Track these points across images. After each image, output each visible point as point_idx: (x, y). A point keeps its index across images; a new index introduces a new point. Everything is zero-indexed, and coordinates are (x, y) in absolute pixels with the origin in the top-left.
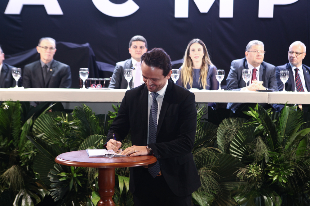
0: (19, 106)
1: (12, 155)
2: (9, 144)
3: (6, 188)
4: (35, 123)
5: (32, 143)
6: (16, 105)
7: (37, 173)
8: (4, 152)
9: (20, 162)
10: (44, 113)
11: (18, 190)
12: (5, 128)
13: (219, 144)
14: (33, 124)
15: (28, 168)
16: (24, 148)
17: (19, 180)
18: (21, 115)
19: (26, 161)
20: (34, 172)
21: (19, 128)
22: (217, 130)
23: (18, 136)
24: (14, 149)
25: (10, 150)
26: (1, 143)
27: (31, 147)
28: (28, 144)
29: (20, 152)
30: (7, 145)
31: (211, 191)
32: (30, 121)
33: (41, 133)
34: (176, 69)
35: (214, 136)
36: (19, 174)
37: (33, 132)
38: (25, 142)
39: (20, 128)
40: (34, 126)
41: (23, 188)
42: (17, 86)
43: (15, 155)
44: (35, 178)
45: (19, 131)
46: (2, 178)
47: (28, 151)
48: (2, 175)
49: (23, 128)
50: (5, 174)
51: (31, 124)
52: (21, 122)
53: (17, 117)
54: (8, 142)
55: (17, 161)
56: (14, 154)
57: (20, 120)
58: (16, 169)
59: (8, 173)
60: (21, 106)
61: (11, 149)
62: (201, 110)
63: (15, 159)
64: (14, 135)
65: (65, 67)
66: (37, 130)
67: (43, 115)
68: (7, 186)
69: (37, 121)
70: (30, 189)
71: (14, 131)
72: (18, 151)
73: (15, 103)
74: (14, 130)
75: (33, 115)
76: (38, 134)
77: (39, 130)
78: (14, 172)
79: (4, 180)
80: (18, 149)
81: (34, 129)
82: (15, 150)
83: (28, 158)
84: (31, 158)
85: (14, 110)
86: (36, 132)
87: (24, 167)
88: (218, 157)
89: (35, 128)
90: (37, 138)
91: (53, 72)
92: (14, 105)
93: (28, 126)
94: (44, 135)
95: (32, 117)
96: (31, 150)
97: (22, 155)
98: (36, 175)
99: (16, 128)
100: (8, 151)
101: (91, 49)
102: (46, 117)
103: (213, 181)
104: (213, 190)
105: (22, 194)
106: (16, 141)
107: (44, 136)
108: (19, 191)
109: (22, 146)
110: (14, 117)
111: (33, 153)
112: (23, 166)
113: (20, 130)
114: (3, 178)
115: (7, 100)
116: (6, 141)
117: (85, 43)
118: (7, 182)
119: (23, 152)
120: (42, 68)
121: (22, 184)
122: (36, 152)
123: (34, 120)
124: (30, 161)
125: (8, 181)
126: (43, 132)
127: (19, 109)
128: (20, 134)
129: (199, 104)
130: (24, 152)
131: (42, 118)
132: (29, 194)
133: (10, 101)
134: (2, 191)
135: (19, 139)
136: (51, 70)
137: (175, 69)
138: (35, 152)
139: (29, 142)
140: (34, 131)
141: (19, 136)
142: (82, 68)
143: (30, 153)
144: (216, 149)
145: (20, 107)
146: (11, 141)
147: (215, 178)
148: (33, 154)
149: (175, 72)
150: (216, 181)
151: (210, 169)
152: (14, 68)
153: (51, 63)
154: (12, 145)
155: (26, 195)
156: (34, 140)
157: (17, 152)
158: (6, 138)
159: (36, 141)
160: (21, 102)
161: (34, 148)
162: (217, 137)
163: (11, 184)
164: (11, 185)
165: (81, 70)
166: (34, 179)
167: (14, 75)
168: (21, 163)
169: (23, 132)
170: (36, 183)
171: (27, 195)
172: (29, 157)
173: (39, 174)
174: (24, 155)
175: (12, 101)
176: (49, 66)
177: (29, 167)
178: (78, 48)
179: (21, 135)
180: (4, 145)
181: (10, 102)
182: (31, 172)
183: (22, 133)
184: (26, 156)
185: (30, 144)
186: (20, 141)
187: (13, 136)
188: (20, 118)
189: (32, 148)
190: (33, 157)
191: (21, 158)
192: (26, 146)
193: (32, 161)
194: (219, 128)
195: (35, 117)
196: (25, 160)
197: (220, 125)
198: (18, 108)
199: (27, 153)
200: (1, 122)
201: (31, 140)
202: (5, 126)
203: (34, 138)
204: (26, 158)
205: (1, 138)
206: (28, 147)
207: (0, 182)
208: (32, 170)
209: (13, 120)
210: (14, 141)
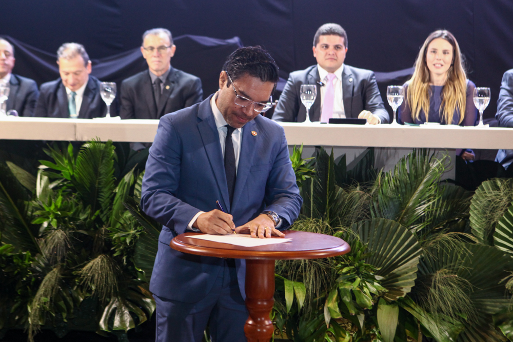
0: (111, 150)
1: (98, 237)
2: (93, 218)
3: (88, 295)
4: (138, 182)
5: (132, 216)
6: (106, 148)
7: (140, 270)
8: (86, 230)
9: (112, 249)
11: (108, 299)
12: (88, 189)
13: (473, 227)
14: (135, 182)
15: (125, 261)
16: (118, 225)
17: (109, 282)
18: (114, 166)
19: (121, 248)
20: (136, 268)
21: (111, 189)
23: (109, 204)
24: (102, 227)
25: (96, 229)
26: (80, 215)
27: (130, 224)
28: (125, 217)
29: (111, 232)
30: (90, 218)
31: (457, 313)
32: (130, 178)
34: (397, 85)
35: (464, 211)
36: (110, 270)
37: (134, 197)
38: (120, 215)
39: (113, 190)
40: (136, 186)
41: (116, 295)
43: (103, 237)
44: (136, 278)
45: (111, 195)
46: (80, 276)
47: (126, 231)
48: (80, 270)
49: (117, 190)
50: (85, 268)
51: (132, 182)
52: (115, 179)
53: (107, 170)
54: (92, 214)
55: (107, 248)
56: (102, 234)
57: (113, 174)
58: (104, 262)
59: (91, 268)
60: (115, 150)
61: (97, 226)
62: (440, 162)
63: (104, 244)
64: (103, 202)
65: (191, 81)
68: (90, 291)
70: (129, 298)
71: (102, 194)
72: (108, 229)
73: (104, 145)
74: (102, 192)
75: (136, 166)
78: (101, 266)
79: (85, 279)
80: (109, 226)
82: (103, 229)
83: (126, 243)
84: (131, 243)
85: (103, 158)
87: (119, 260)
88: (471, 251)
89: (137, 190)
91: (172, 90)
92: (102, 148)
93: (126, 186)
95: (134, 169)
96: (130, 229)
97: (115, 236)
98: (139, 273)
99: (105, 190)
100: (92, 229)
103: (461, 296)
104: (460, 311)
105: (114, 306)
106: (105, 213)
108: (110, 300)
109: (117, 222)
110: (102, 170)
111: (134, 234)
112: (117, 256)
113: (113, 193)
114: (82, 276)
115: (91, 140)
116: (89, 211)
117: (231, 37)
118: (89, 283)
119: (117, 232)
120: (152, 84)
121: (115, 288)
122: (139, 233)
123: (136, 174)
124: (129, 248)
125: (91, 282)
127: (111, 155)
128: (113, 199)
129: (436, 152)
130: (118, 232)
132: (127, 306)
133: (96, 140)
134: (81, 299)
135: (111, 209)
136: (168, 87)
137: (395, 86)
138: (138, 231)
139: (128, 214)
140: (136, 194)
141: (111, 204)
143: (129, 234)
144: (468, 235)
145: (113, 152)
146: (98, 212)
147: (466, 291)
148: (134, 237)
149: (396, 91)
150: (466, 296)
152: (104, 84)
153: (167, 74)
154: (98, 220)
155: (121, 308)
156: (136, 211)
157: (106, 231)
158: (88, 207)
159: (140, 212)
160: (115, 144)
161: (136, 226)
162: (470, 213)
163: (97, 287)
164: (96, 290)
166: (135, 280)
168: (114, 252)
169: (117, 196)
170: (139, 287)
171: (123, 308)
172: (128, 241)
173: (144, 271)
174: (119, 238)
175: (99, 140)
176: (164, 81)
177: (127, 259)
178: (220, 46)
179: (115, 202)
180: (85, 219)
181: (95, 142)
182: (130, 267)
183: (116, 199)
184: (122, 239)
185: (129, 219)
186: (112, 213)
187: (100, 202)
188: (113, 172)
189: (132, 226)
190: (133, 241)
191: (113, 243)
192: (122, 221)
193: (132, 248)
194: (474, 197)
195: (139, 170)
196: (120, 246)
197: (476, 192)
198: (109, 153)
199: (124, 234)
200: (81, 179)
201: (132, 212)
202: (87, 185)
203: (136, 208)
204: (121, 243)
205: (80, 206)
206: (126, 223)
207: (78, 284)
208: (132, 265)
209: (100, 175)
210: (102, 212)
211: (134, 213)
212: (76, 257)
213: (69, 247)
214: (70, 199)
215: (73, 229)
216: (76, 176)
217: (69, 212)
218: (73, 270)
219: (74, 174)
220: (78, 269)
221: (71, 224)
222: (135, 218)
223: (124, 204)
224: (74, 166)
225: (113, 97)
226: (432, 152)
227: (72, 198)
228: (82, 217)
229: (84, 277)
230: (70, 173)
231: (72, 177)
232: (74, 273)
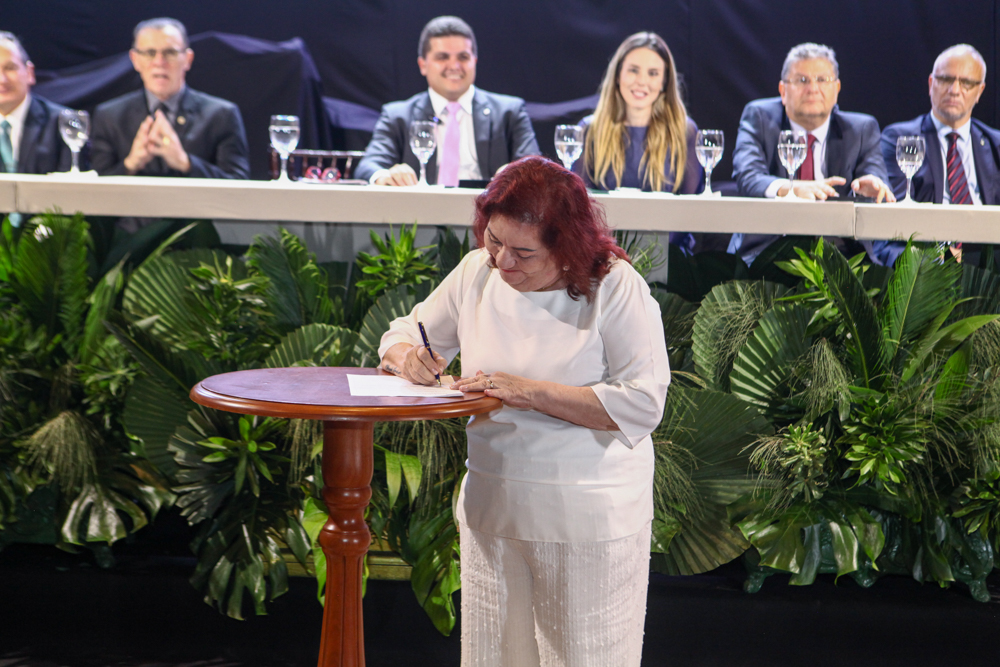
0: (81, 229)
1: (59, 381)
2: (50, 348)
3: (41, 482)
4: (131, 285)
5: (120, 345)
6: (73, 225)
7: (135, 438)
8: (38, 369)
9: (85, 401)
10: (158, 252)
11: (77, 489)
12: (40, 297)
13: (698, 362)
14: (125, 285)
15: (107, 422)
16: (95, 361)
17: (80, 458)
18: (87, 258)
19: (101, 400)
20: (128, 435)
21: (82, 298)
22: (692, 318)
23: (77, 324)
24: (66, 363)
25: (55, 366)
26: (27, 342)
27: (117, 359)
28: (108, 347)
29: (83, 372)
30: (45, 349)
31: (670, 504)
32: (117, 278)
33: (150, 315)
34: (571, 124)
35: (683, 335)
36: (82, 439)
37: (124, 312)
38: (99, 342)
39: (85, 299)
40: (128, 294)
41: (92, 481)
42: (75, 169)
43: (69, 381)
44: (127, 451)
45: (81, 307)
46: (27, 450)
47: (109, 370)
48: (28, 439)
49: (93, 299)
50: (36, 436)
51: (119, 286)
52: (88, 280)
53: (75, 264)
54: (48, 341)
55: (76, 400)
56: (66, 377)
57: (86, 271)
58: (70, 424)
59: (47, 435)
60: (90, 231)
61: (57, 362)
62: (644, 254)
63: (69, 393)
64: (67, 320)
65: (224, 110)
66: (136, 306)
67: (156, 261)
68: (45, 474)
69: (136, 277)
70: (115, 486)
71: (66, 306)
72: (77, 367)
73: (68, 221)
74: (66, 303)
75: (126, 257)
76: (139, 318)
77: (144, 305)
78: (65, 431)
79: (35, 454)
80: (79, 362)
81: (127, 304)
82: (67, 366)
83: (109, 392)
84: (118, 391)
85: (67, 243)
86: (133, 313)
87: (96, 421)
88: (695, 402)
89: (130, 300)
90: (136, 329)
91: (189, 126)
92: (66, 227)
93: (109, 293)
94: (158, 321)
95: (121, 264)
96: (117, 366)
97: (90, 380)
98: (133, 443)
99: (71, 299)
100: (48, 367)
101: (307, 58)
102: (164, 265)
103: (677, 475)
104: (675, 500)
105: (88, 500)
106: (71, 338)
107: (158, 326)
108: (81, 490)
109: (92, 354)
110: (66, 264)
111: (124, 377)
112: (94, 415)
113: (84, 304)
114: (31, 449)
115: (44, 211)
116: (42, 336)
117: (288, 38)
118: (44, 462)
119: (92, 372)
121: (90, 470)
122: (133, 374)
123: (127, 272)
124: (115, 399)
125: (46, 460)
126: (155, 311)
127: (82, 238)
128: (85, 315)
129: (639, 237)
130: (96, 372)
131: (153, 269)
132: (112, 501)
133: (54, 211)
134: (30, 490)
135: (82, 332)
136: (181, 121)
137: (569, 127)
138: (131, 371)
139: (113, 342)
140: (127, 306)
141: (83, 322)
142: (280, 118)
143: (114, 377)
144: (690, 376)
145: (85, 233)
146: (58, 338)
147: (685, 468)
148: (124, 380)
149: (570, 135)
150: (685, 475)
151: (668, 439)
152: (67, 113)
153: (178, 97)
154: (59, 351)
155: (101, 504)
156: (126, 335)
157: (74, 370)
158: (40, 329)
159: (134, 338)
160: (90, 219)
161: (127, 361)
162: (694, 338)
163: (57, 467)
164: (57, 473)
165: (277, 123)
166: (126, 454)
167: (65, 133)
168: (88, 406)
169: (94, 311)
170: (133, 466)
171: (105, 504)
172: (113, 387)
173: (141, 440)
174: (96, 383)
175: (58, 212)
176: (175, 109)
177: (111, 418)
178: (268, 54)
179: (88, 320)
180: (36, 351)
181: (54, 215)
182: (117, 433)
183: (91, 314)
184: (103, 384)
185: (116, 349)
186: (83, 340)
187: (62, 321)
188: (84, 267)
189: (121, 362)
190: (123, 389)
191: (86, 391)
192: (102, 354)
193: (119, 400)
194: (700, 312)
195: (131, 265)
196: (98, 396)
197: (703, 303)
198: (78, 235)
199: (106, 375)
200: (27, 279)
201: (120, 337)
202: (39, 289)
203: (127, 331)
204: (101, 392)
205: (27, 327)
206: (108, 356)
207: (22, 462)
208: (120, 428)
209: (62, 272)
210: (65, 337)
211: (124, 340)
212: (19, 416)
213: (7, 398)
214: (8, 315)
215: (14, 367)
216: (19, 274)
217: (6, 337)
218: (14, 439)
219: (16, 271)
220: (24, 437)
221: (10, 359)
222: (125, 349)
223: (106, 323)
224: (14, 257)
225: (82, 136)
226: (631, 238)
227: (11, 313)
228: (30, 346)
229: (34, 451)
230: (6, 270)
231: (12, 276)
232: (16, 444)
